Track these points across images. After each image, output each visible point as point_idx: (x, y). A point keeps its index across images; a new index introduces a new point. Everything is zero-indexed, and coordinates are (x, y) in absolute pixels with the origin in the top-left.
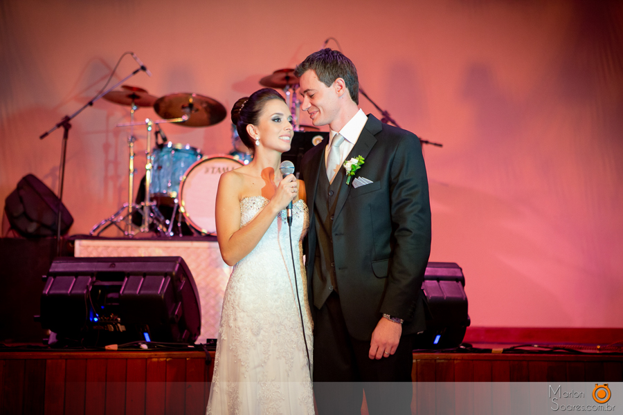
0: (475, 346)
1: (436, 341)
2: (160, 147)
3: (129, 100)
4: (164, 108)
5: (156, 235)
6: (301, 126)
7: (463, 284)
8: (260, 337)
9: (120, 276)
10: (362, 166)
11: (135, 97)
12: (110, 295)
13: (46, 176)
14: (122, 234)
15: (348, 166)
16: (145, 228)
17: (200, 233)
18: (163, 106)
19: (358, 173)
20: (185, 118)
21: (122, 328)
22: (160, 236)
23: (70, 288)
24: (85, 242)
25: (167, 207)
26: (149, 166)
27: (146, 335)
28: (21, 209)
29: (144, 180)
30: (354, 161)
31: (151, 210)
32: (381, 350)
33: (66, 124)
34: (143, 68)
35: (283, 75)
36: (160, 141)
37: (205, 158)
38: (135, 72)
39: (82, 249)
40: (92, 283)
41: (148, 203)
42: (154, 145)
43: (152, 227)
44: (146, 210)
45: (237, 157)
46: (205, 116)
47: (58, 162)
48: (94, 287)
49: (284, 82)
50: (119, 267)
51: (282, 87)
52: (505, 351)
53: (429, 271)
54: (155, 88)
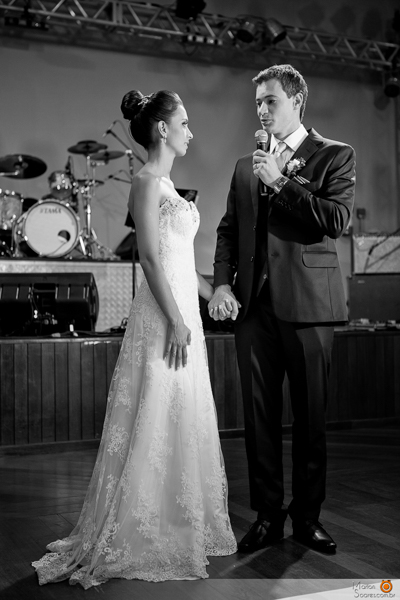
12: (44, 299)
20: (16, 173)
21: (55, 322)
23: (17, 295)
27: (71, 326)
35: (86, 145)
40: (32, 291)
48: (34, 294)
49: (85, 150)
50: (50, 280)
51: (83, 154)
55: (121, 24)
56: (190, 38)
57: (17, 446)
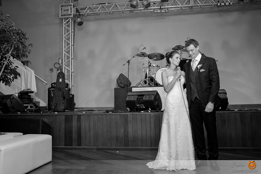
0: (230, 109)
1: (220, 109)
2: (150, 66)
3: (142, 55)
4: (150, 57)
5: (150, 86)
6: (182, 59)
7: (226, 94)
8: (175, 109)
9: (143, 95)
10: (202, 66)
11: (143, 55)
12: (141, 100)
13: (125, 74)
14: (142, 86)
15: (199, 67)
16: (147, 84)
17: (160, 85)
18: (150, 56)
19: (201, 68)
20: (155, 59)
21: (144, 107)
22: (151, 86)
23: (132, 98)
24: (134, 88)
25: (152, 79)
26: (147, 70)
27: (150, 109)
28: (120, 81)
29: (146, 73)
30: (200, 65)
31: (149, 80)
32: (209, 110)
33: (129, 62)
34: (145, 48)
35: (178, 47)
36: (150, 64)
37: (160, 67)
38: (143, 49)
39: (134, 90)
40: (137, 97)
41: (147, 78)
42: (148, 65)
43: (149, 84)
44: (147, 80)
45: (168, 67)
46: (160, 58)
47: (127, 70)
48: (137, 98)
49: (178, 49)
50: (143, 94)
51: (178, 50)
52: (238, 110)
53: (220, 92)
54: (148, 52)
55: (193, 5)
56: (219, 4)
57: (129, 147)
